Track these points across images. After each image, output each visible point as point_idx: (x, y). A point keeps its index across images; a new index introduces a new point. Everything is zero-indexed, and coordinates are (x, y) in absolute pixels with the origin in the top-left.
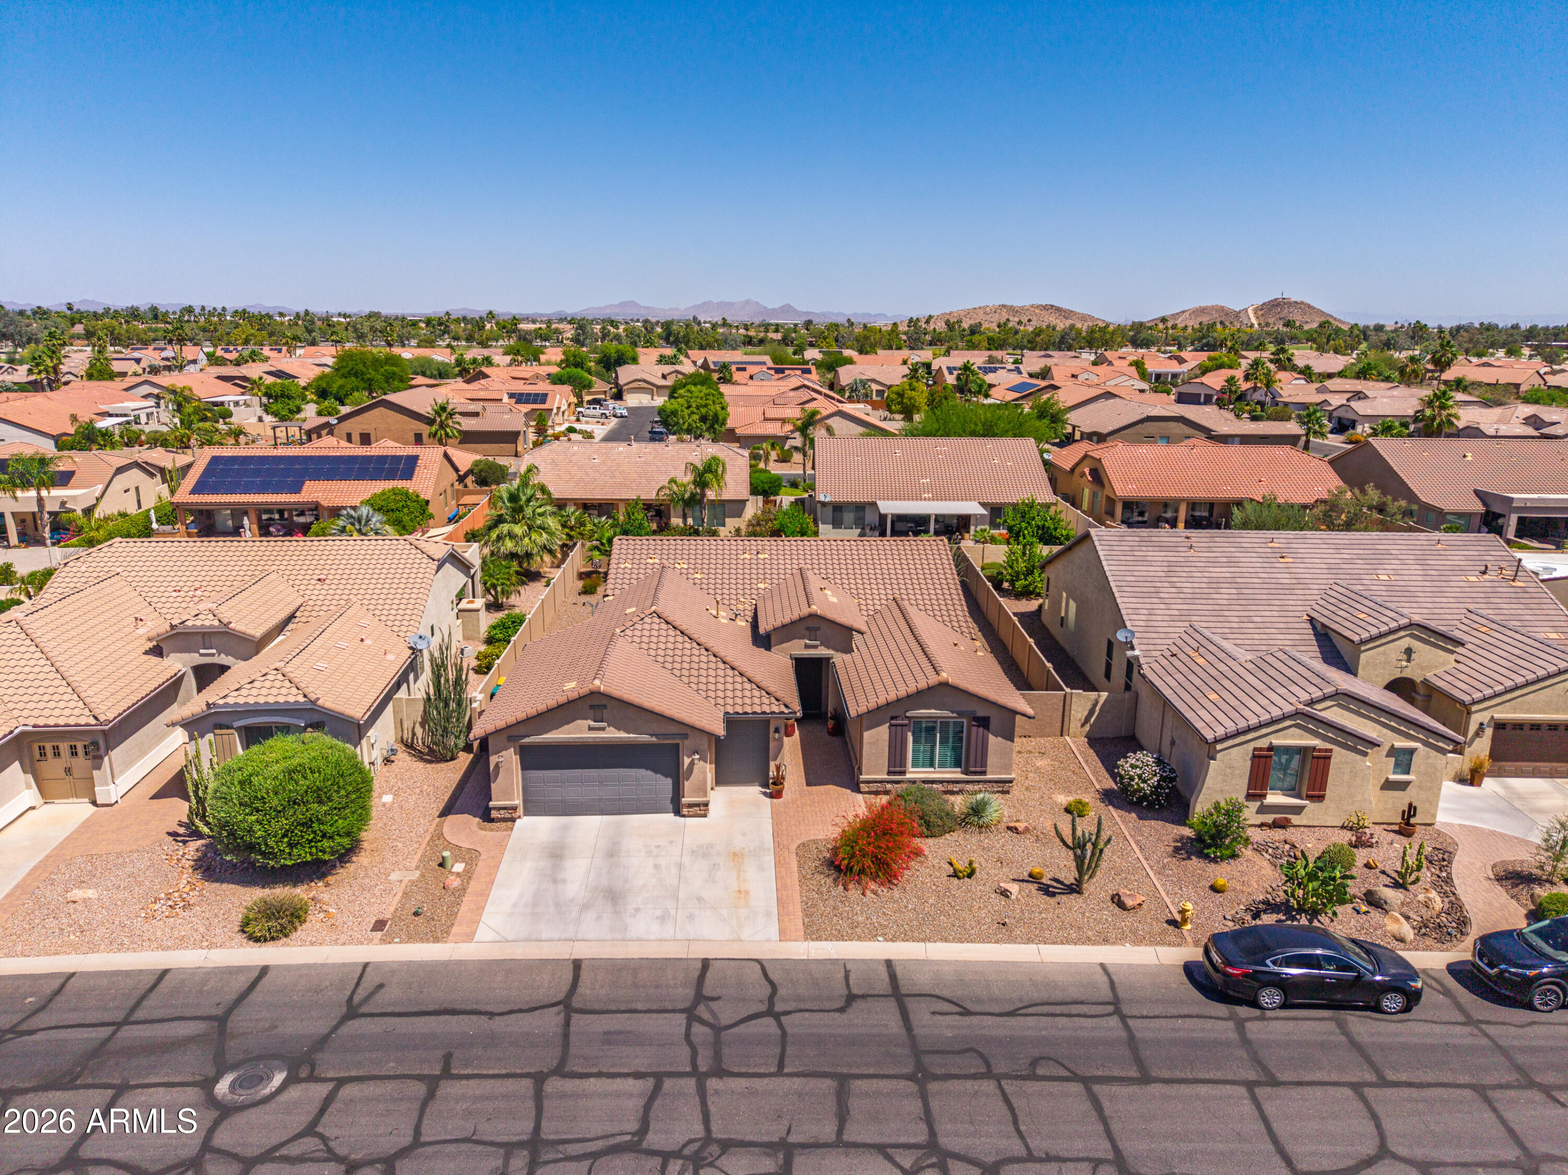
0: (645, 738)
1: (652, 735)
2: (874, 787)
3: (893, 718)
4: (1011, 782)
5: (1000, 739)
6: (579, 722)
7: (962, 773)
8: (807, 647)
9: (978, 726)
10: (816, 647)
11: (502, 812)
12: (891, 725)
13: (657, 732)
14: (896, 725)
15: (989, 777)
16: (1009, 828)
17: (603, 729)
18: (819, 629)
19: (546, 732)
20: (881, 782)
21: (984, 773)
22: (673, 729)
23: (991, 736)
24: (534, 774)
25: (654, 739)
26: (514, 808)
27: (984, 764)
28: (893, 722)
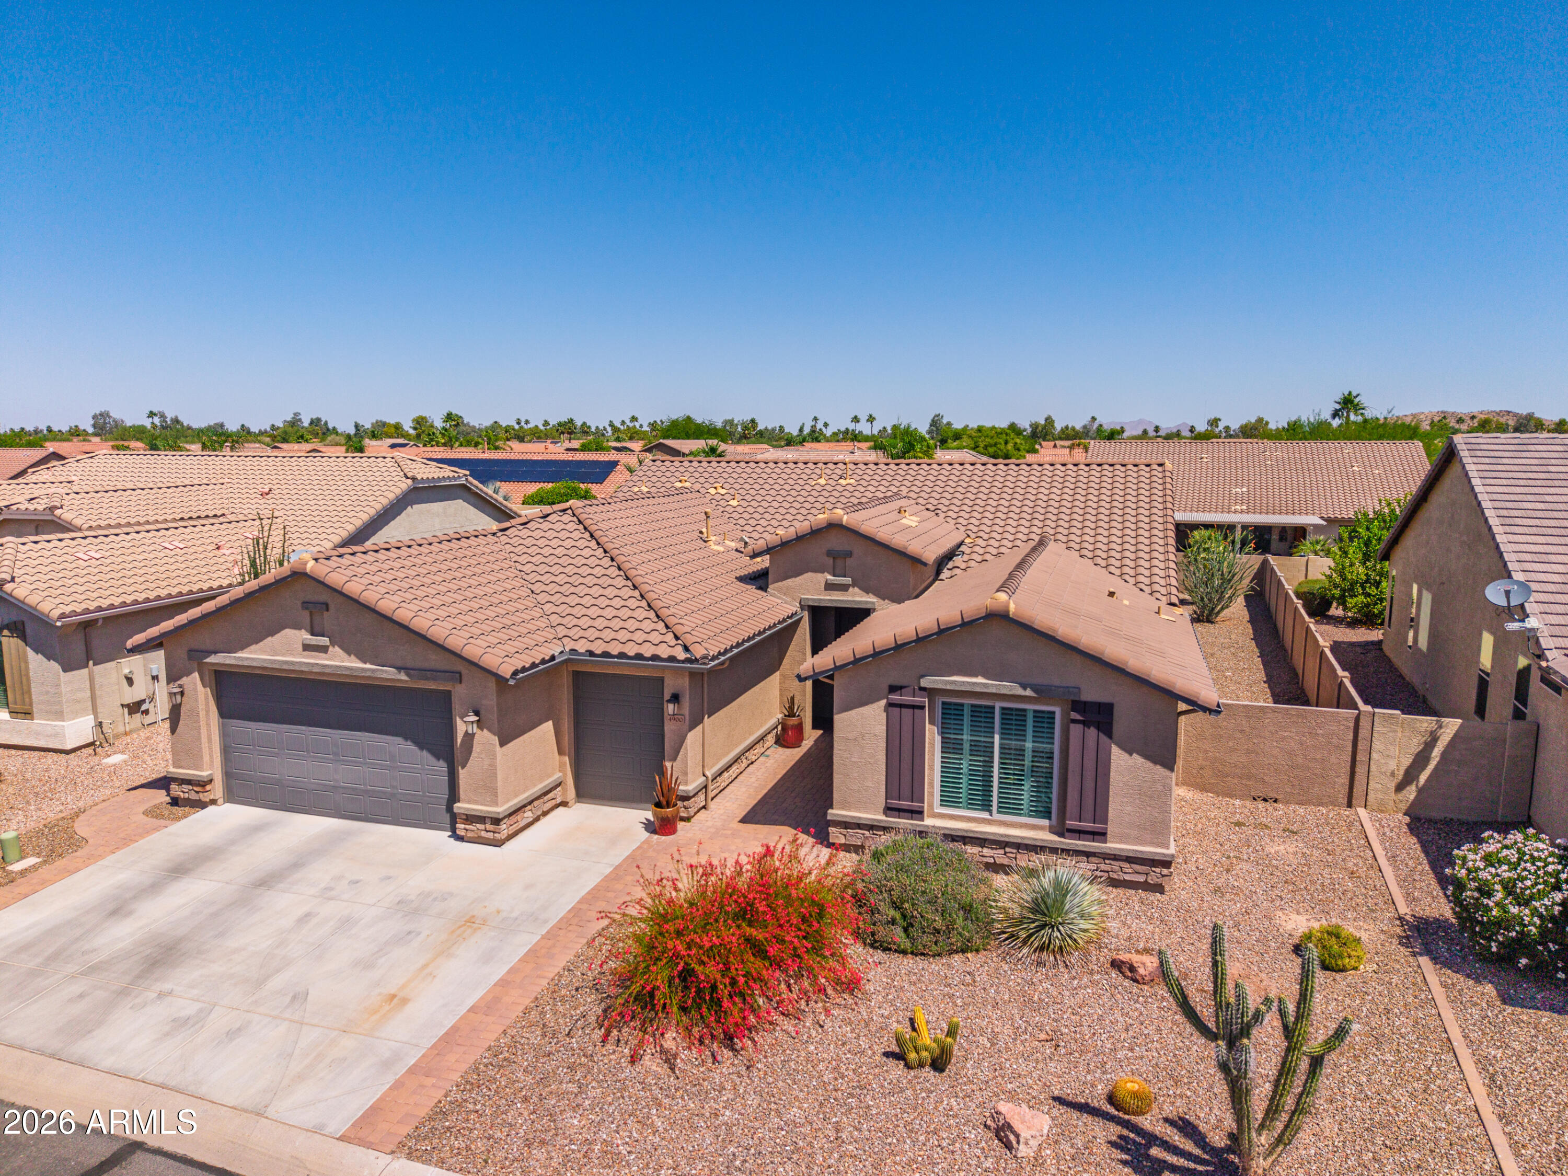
0: (389, 673)
1: (399, 669)
2: (856, 837)
3: (893, 689)
4: (1166, 864)
5: (1137, 759)
6: (288, 632)
7: (1052, 830)
8: (829, 587)
9: (1086, 724)
10: (844, 588)
11: (186, 787)
12: (890, 705)
13: (410, 664)
14: (901, 706)
15: (1112, 845)
16: (1116, 965)
17: (323, 649)
18: (849, 554)
19: (242, 648)
20: (871, 827)
21: (1101, 835)
22: (435, 660)
23: (1115, 750)
24: (239, 726)
25: (403, 677)
26: (203, 784)
27: (1100, 811)
28: (895, 697)
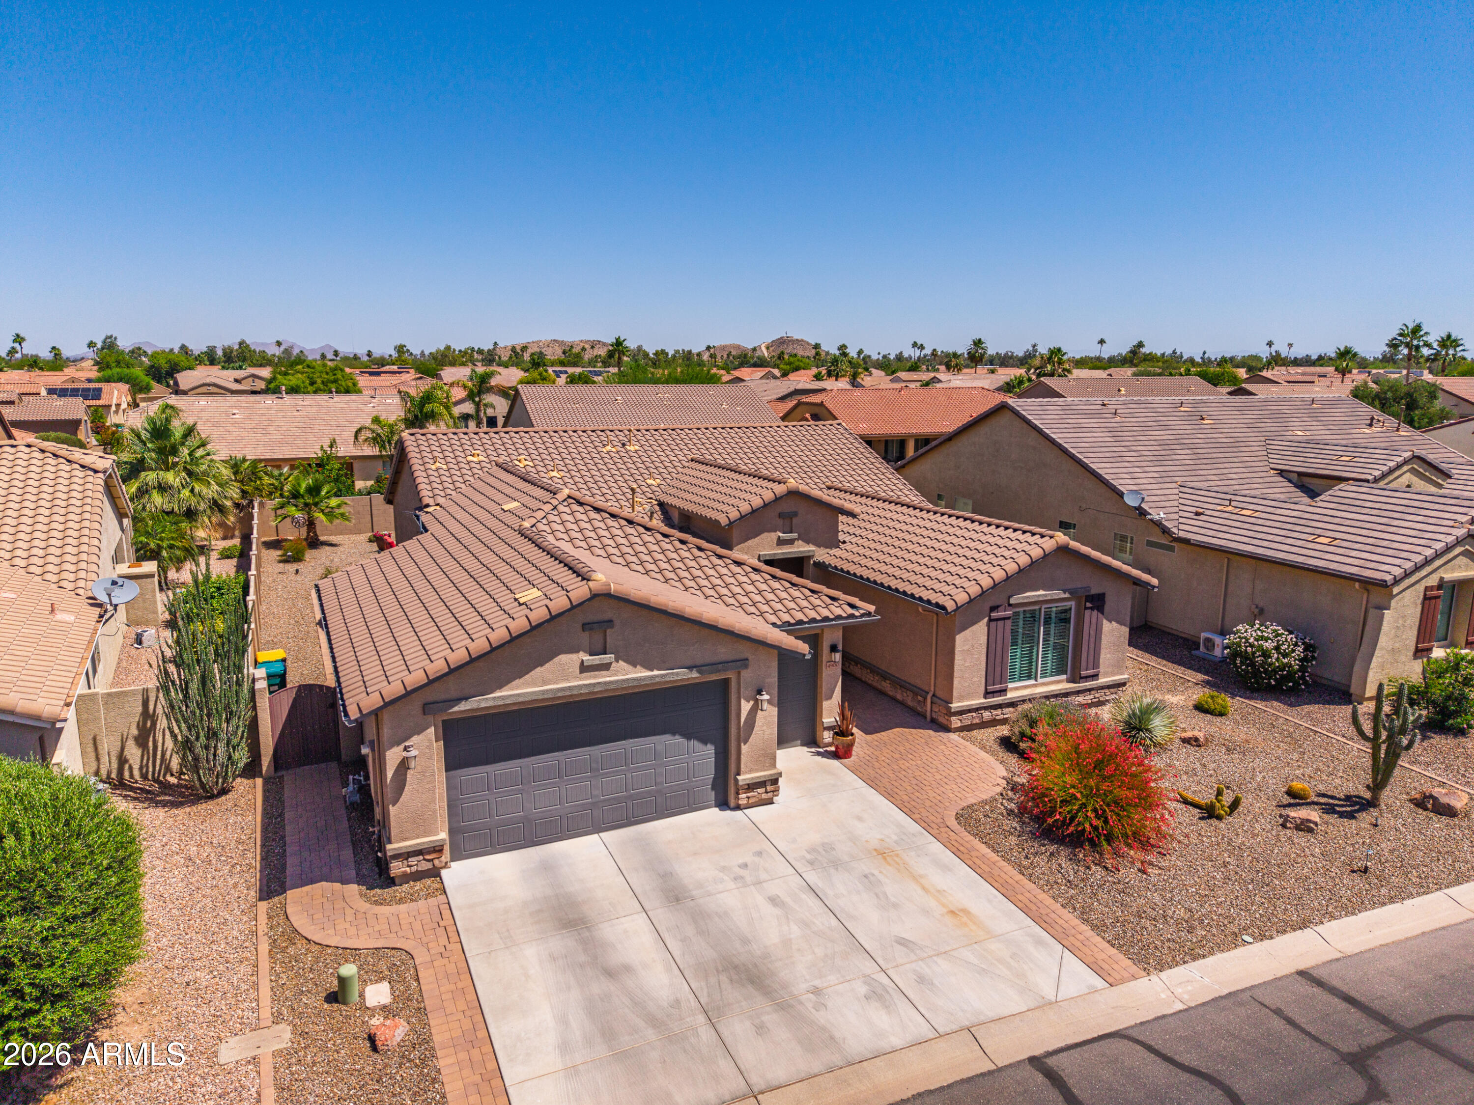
0: (681, 675)
1: (690, 668)
2: (967, 719)
3: (993, 609)
4: (1124, 684)
5: (1114, 624)
6: (563, 658)
7: (1069, 681)
8: (781, 542)
9: (1092, 609)
10: (791, 542)
11: (413, 861)
12: (991, 620)
13: (699, 662)
14: (997, 620)
15: (1102, 680)
16: (1186, 741)
17: (606, 667)
18: (795, 514)
19: (500, 687)
20: (977, 710)
21: (1095, 676)
22: (725, 651)
23: (1105, 622)
24: (469, 774)
25: (695, 674)
26: (438, 849)
27: (1096, 663)
28: (994, 615)
